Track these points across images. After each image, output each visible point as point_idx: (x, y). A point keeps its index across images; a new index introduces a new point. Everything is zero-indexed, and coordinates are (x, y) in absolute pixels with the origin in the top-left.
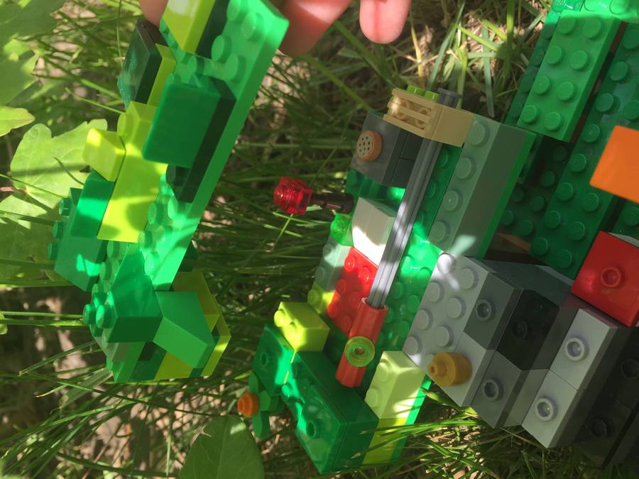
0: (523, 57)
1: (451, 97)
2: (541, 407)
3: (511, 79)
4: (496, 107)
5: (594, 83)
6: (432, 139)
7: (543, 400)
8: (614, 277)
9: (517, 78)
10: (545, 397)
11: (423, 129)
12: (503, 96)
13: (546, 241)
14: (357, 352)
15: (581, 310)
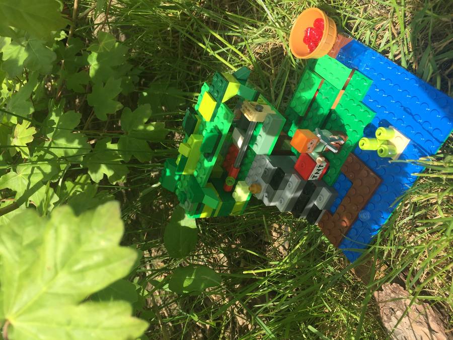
2: (280, 201)
10: (282, 198)
14: (229, 181)
15: (293, 174)
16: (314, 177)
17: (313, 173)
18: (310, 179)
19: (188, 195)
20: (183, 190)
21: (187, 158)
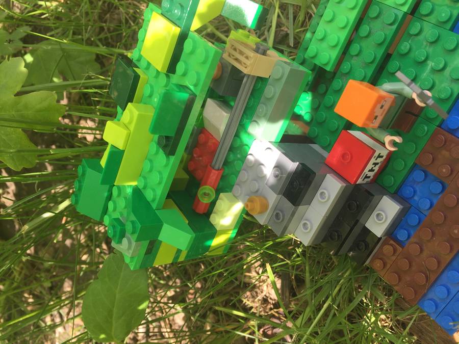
0: (313, 6)
1: (262, 50)
2: (304, 225)
3: (305, 20)
4: (295, 38)
5: (350, 35)
6: (252, 74)
7: (305, 222)
8: (347, 157)
9: (309, 20)
10: (306, 220)
11: (246, 67)
12: (300, 31)
13: (316, 129)
14: (205, 194)
15: (328, 175)
16: (367, 177)
17: (366, 170)
18: (360, 181)
19: (129, 227)
20: (117, 215)
21: (123, 151)
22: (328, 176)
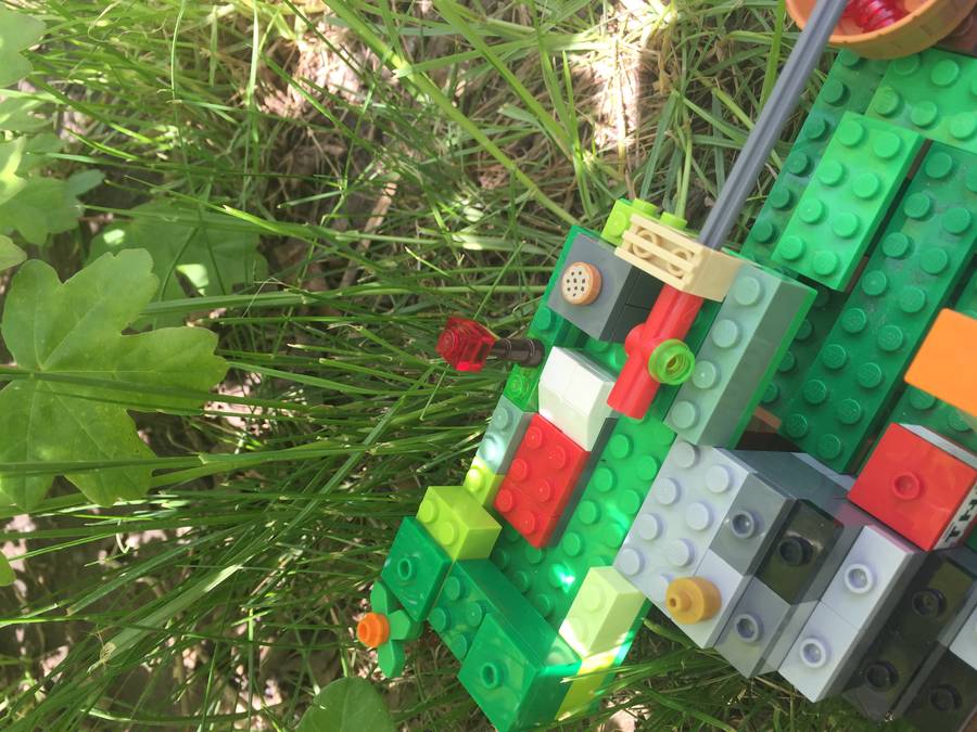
2: (809, 649)
7: (811, 641)
8: (911, 486)
10: (813, 637)
13: (806, 420)
15: (866, 527)
18: (941, 544)
22: (867, 529)
